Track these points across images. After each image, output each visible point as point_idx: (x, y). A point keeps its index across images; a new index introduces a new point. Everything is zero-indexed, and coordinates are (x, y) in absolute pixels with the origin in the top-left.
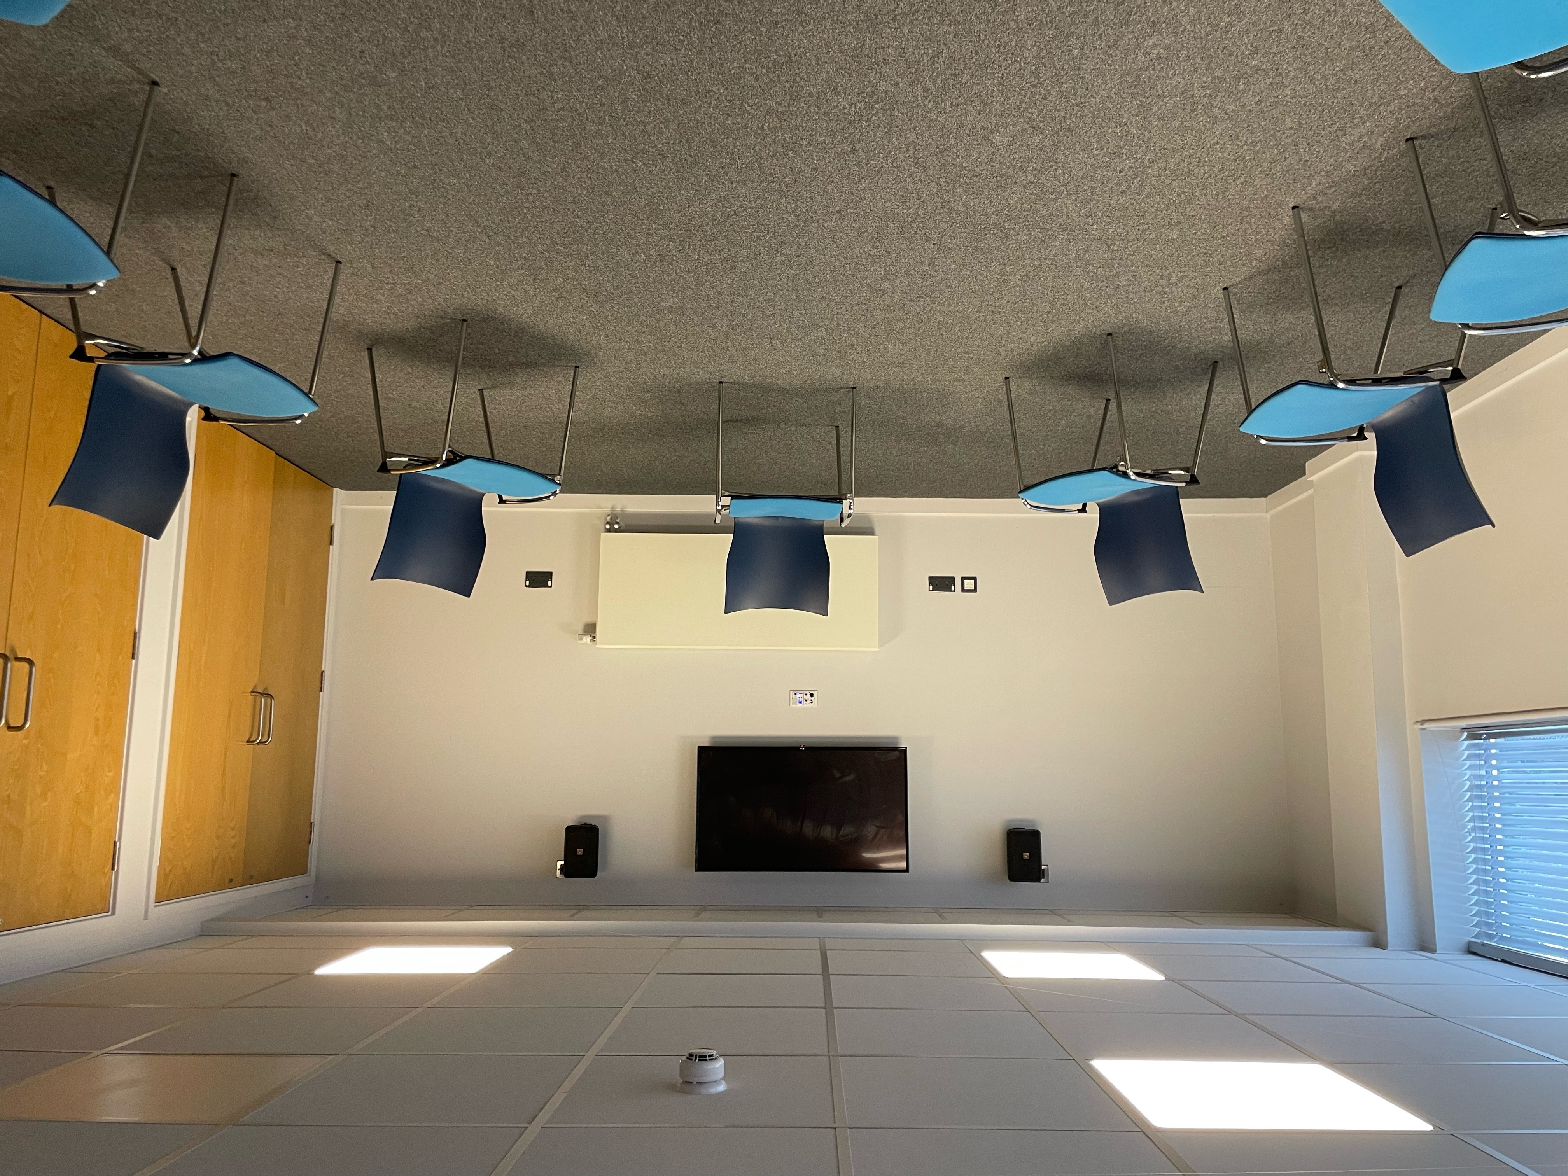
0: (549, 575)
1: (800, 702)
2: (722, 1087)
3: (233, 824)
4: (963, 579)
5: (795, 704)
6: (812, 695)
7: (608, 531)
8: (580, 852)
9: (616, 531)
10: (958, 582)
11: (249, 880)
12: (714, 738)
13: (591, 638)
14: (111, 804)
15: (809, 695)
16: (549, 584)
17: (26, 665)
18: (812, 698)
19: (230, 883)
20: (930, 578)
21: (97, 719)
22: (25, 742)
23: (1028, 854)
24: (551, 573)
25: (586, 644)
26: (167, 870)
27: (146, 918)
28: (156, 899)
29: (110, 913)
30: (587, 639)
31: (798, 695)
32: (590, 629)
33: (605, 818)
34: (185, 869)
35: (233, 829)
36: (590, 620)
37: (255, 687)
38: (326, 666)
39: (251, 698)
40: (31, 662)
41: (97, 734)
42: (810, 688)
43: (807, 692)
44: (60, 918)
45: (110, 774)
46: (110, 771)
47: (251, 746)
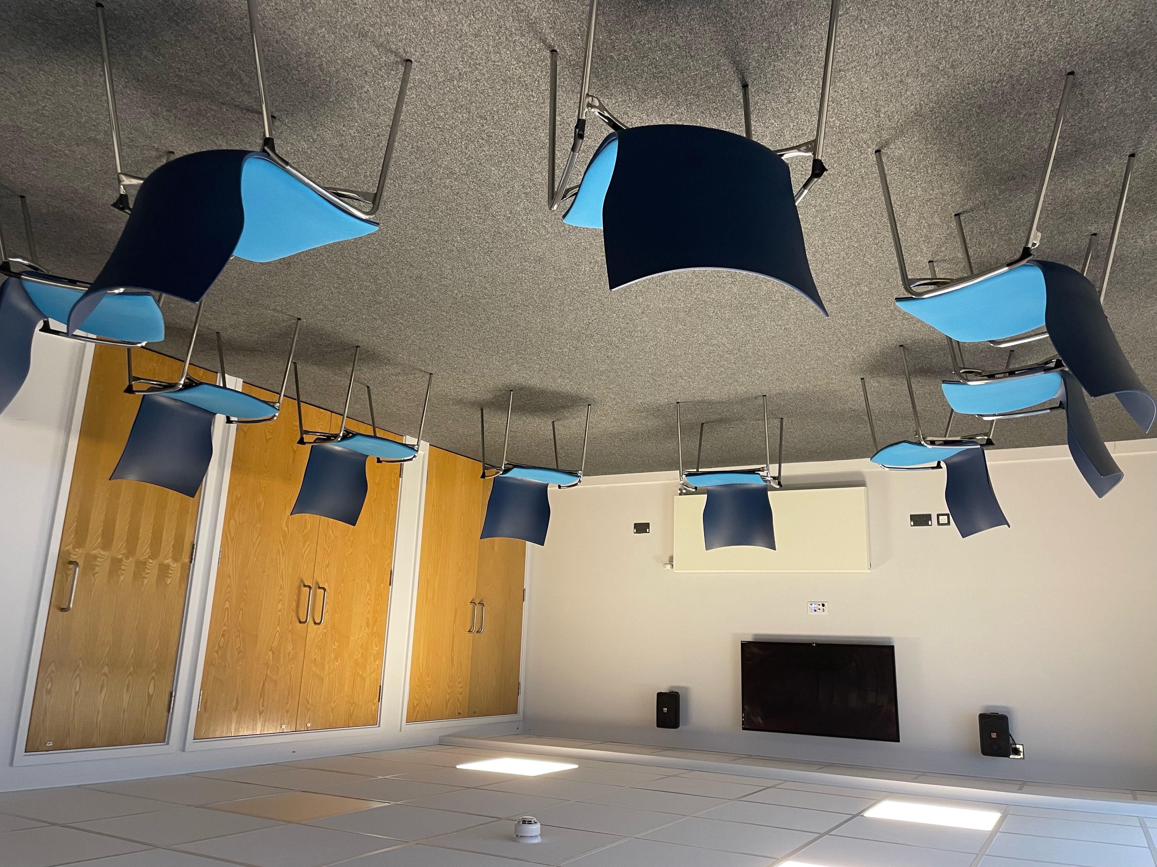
0: (647, 525)
1: (815, 611)
2: (537, 840)
3: (459, 680)
4: (938, 515)
5: (811, 611)
6: (823, 605)
7: (680, 494)
8: (665, 709)
9: (685, 494)
10: (934, 518)
11: (472, 714)
12: (755, 635)
13: (671, 566)
14: (378, 665)
15: (821, 605)
16: (648, 531)
17: (322, 591)
18: (824, 608)
19: (459, 715)
20: (911, 516)
21: (368, 618)
22: (325, 631)
23: (995, 734)
24: (649, 524)
25: (668, 570)
26: (415, 705)
27: (400, 731)
28: (407, 720)
29: (377, 726)
30: (669, 567)
31: (813, 606)
32: (671, 560)
33: (686, 689)
34: (427, 704)
35: (460, 683)
36: (670, 554)
37: (473, 599)
38: (526, 586)
39: (471, 606)
40: (324, 589)
41: (368, 627)
42: (823, 600)
43: (819, 603)
44: (347, 726)
45: (377, 649)
46: (376, 647)
47: (469, 634)
